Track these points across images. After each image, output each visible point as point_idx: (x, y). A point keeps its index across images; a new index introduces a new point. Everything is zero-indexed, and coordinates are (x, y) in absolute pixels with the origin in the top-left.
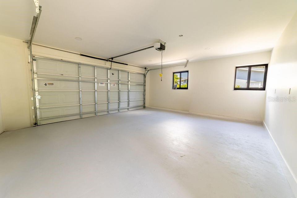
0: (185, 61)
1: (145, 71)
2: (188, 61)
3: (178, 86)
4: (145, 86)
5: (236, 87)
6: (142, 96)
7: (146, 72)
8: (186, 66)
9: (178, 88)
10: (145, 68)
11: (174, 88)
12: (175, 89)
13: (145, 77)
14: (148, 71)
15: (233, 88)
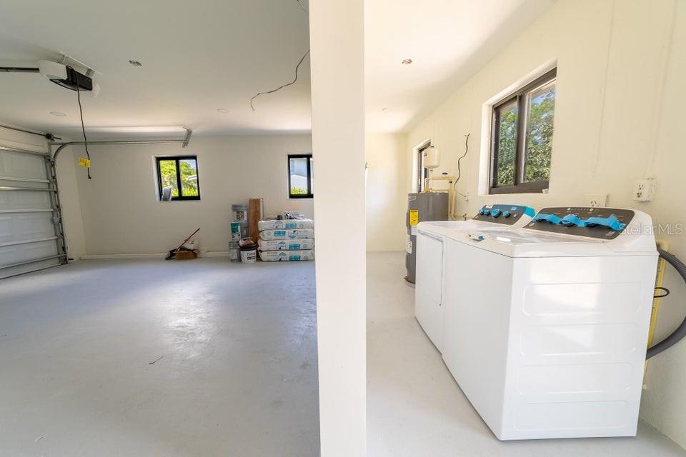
0: (182, 130)
1: (50, 145)
2: (189, 132)
3: (175, 193)
4: (56, 192)
5: (293, 193)
6: (50, 227)
7: (55, 148)
8: (186, 144)
9: (174, 199)
10: (49, 136)
11: (163, 197)
12: (166, 199)
13: (53, 165)
14: (63, 145)
15: (288, 196)
